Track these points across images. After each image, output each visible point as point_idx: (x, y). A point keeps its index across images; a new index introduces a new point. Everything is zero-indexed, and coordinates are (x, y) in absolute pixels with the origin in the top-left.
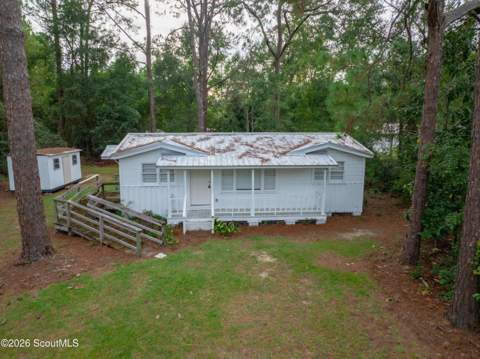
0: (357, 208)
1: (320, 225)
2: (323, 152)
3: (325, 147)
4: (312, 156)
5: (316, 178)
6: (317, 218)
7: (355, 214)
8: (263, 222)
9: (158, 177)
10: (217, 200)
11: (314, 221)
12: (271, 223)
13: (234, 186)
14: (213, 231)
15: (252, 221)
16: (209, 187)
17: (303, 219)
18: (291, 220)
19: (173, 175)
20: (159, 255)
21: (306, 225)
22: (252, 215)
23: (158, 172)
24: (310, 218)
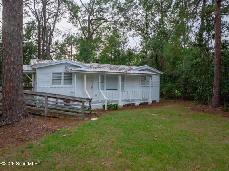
1: (150, 105)
3: (146, 68)
7: (157, 102)
8: (125, 104)
9: (62, 81)
10: (96, 95)
11: (147, 103)
12: (128, 105)
13: (105, 88)
14: (106, 109)
15: (121, 104)
16: (92, 88)
17: (143, 102)
18: (137, 103)
19: (72, 80)
20: (93, 119)
21: (144, 105)
22: (120, 101)
23: (62, 78)
24: (146, 101)
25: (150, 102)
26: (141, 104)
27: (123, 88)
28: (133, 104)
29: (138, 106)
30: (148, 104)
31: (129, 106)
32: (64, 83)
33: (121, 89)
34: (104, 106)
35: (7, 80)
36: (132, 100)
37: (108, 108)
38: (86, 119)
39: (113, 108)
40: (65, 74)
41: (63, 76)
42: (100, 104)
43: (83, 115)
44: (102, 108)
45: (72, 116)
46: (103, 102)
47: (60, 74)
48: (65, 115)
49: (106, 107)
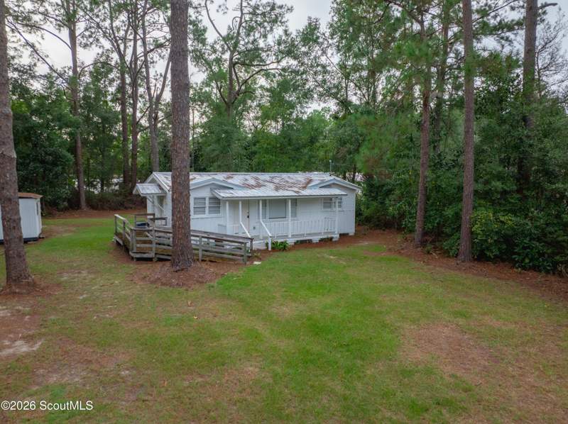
0: (351, 230)
1: (335, 241)
2: (329, 186)
3: (332, 182)
4: (323, 189)
5: (325, 207)
6: (333, 236)
7: (350, 234)
8: (298, 241)
9: (207, 210)
10: (254, 228)
11: (331, 239)
12: (302, 242)
13: (268, 216)
14: (270, 249)
15: (291, 241)
16: (248, 217)
17: (325, 237)
18: (316, 239)
19: (219, 207)
20: (256, 263)
21: (326, 242)
22: (290, 236)
23: (207, 205)
24: (329, 236)
25: (336, 237)
26: (321, 240)
27: (294, 214)
28: (310, 241)
29: (317, 243)
30: (334, 240)
31: (304, 244)
32: (210, 212)
33: (292, 216)
34: (267, 244)
35: (179, 228)
36: (309, 234)
37: (273, 248)
38: (248, 263)
39: (279, 247)
40: (210, 198)
41: (207, 202)
42: (262, 241)
43: (245, 258)
44: (265, 248)
45: (230, 259)
46: (265, 238)
47: (204, 199)
48: (222, 258)
49: (270, 246)
